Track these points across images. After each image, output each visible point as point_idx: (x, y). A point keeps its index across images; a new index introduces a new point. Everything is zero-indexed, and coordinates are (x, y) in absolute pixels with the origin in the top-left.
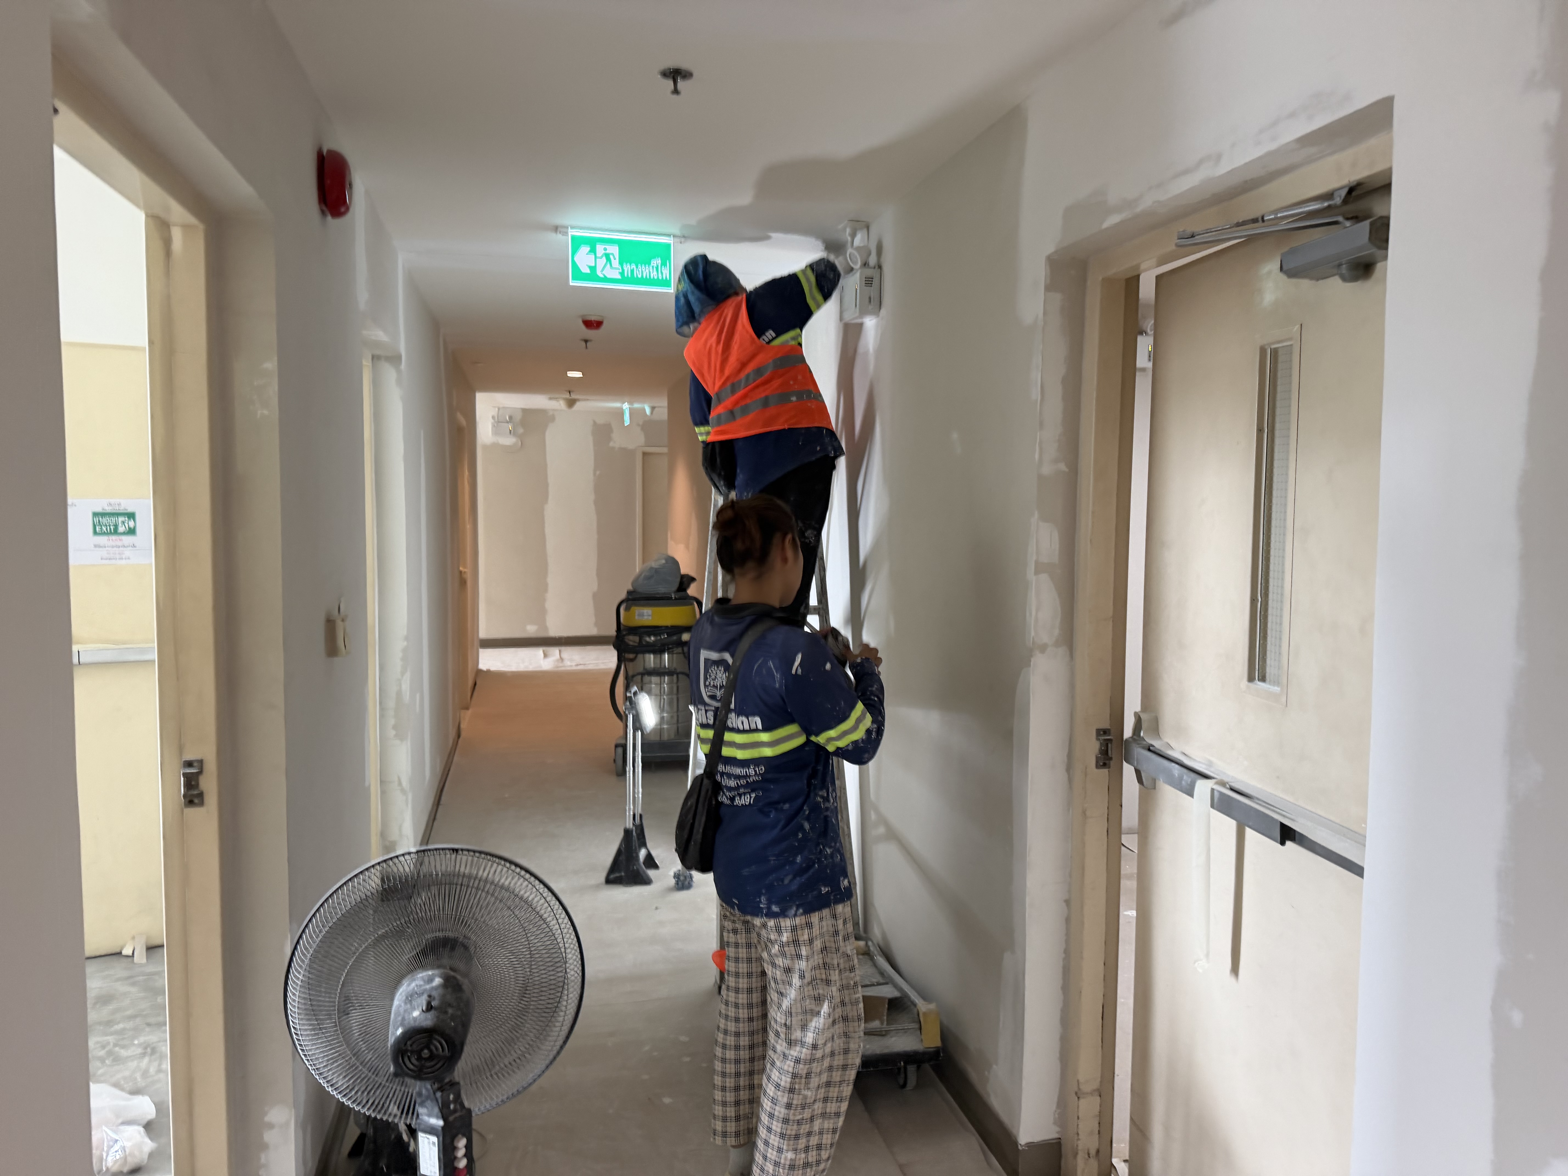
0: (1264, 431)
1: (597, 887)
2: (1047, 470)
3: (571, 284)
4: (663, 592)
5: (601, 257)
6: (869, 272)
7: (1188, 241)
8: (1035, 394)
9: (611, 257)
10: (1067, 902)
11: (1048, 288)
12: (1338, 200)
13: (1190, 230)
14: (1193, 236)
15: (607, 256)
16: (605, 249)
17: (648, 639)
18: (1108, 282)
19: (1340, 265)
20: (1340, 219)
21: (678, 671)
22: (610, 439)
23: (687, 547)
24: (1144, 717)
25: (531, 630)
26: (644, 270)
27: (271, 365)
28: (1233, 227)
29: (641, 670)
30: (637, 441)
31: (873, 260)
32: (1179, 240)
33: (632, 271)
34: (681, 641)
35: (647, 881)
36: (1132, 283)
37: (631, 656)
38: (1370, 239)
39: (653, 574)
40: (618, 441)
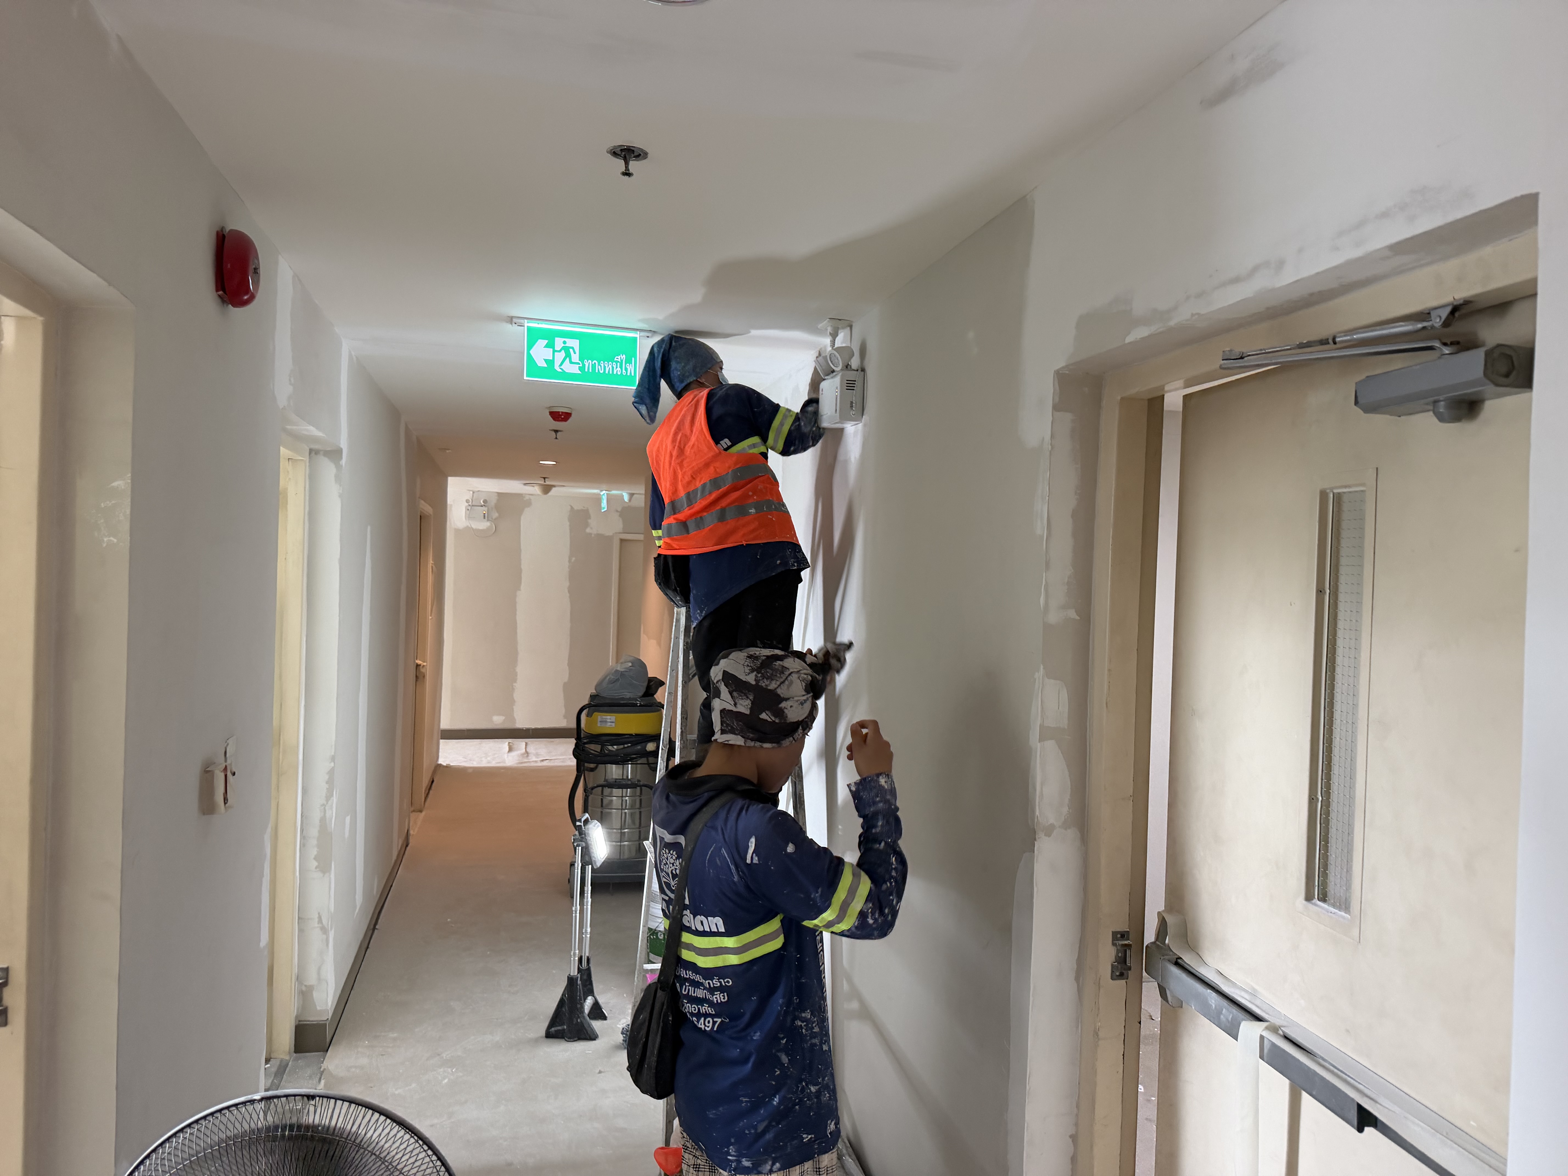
0: (1325, 593)
1: (536, 1041)
2: (1054, 617)
3: (525, 378)
4: (628, 697)
5: (560, 351)
6: (851, 375)
7: (1236, 363)
8: (1040, 528)
9: (571, 350)
10: (1074, 1138)
11: (1056, 408)
12: (1437, 322)
13: (1238, 350)
14: (1242, 358)
15: (566, 349)
16: (564, 342)
17: (610, 748)
18: (1127, 402)
19: (1435, 402)
20: (1437, 344)
21: (641, 783)
22: (587, 525)
23: (659, 644)
24: (1170, 919)
25: (498, 721)
26: (607, 365)
27: (122, 483)
28: (1294, 349)
29: (602, 782)
30: (613, 527)
31: (855, 363)
32: (1225, 361)
33: (594, 366)
34: (646, 751)
35: (591, 1036)
36: (1155, 404)
37: (592, 766)
38: (1485, 374)
39: (619, 677)
40: (595, 527)
